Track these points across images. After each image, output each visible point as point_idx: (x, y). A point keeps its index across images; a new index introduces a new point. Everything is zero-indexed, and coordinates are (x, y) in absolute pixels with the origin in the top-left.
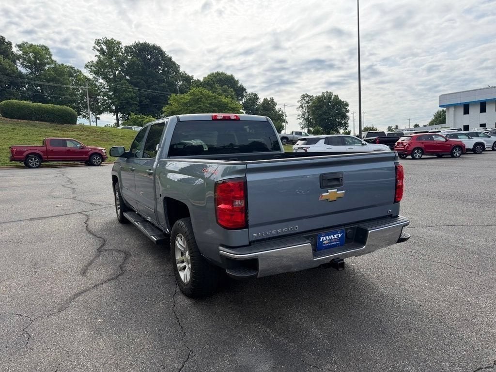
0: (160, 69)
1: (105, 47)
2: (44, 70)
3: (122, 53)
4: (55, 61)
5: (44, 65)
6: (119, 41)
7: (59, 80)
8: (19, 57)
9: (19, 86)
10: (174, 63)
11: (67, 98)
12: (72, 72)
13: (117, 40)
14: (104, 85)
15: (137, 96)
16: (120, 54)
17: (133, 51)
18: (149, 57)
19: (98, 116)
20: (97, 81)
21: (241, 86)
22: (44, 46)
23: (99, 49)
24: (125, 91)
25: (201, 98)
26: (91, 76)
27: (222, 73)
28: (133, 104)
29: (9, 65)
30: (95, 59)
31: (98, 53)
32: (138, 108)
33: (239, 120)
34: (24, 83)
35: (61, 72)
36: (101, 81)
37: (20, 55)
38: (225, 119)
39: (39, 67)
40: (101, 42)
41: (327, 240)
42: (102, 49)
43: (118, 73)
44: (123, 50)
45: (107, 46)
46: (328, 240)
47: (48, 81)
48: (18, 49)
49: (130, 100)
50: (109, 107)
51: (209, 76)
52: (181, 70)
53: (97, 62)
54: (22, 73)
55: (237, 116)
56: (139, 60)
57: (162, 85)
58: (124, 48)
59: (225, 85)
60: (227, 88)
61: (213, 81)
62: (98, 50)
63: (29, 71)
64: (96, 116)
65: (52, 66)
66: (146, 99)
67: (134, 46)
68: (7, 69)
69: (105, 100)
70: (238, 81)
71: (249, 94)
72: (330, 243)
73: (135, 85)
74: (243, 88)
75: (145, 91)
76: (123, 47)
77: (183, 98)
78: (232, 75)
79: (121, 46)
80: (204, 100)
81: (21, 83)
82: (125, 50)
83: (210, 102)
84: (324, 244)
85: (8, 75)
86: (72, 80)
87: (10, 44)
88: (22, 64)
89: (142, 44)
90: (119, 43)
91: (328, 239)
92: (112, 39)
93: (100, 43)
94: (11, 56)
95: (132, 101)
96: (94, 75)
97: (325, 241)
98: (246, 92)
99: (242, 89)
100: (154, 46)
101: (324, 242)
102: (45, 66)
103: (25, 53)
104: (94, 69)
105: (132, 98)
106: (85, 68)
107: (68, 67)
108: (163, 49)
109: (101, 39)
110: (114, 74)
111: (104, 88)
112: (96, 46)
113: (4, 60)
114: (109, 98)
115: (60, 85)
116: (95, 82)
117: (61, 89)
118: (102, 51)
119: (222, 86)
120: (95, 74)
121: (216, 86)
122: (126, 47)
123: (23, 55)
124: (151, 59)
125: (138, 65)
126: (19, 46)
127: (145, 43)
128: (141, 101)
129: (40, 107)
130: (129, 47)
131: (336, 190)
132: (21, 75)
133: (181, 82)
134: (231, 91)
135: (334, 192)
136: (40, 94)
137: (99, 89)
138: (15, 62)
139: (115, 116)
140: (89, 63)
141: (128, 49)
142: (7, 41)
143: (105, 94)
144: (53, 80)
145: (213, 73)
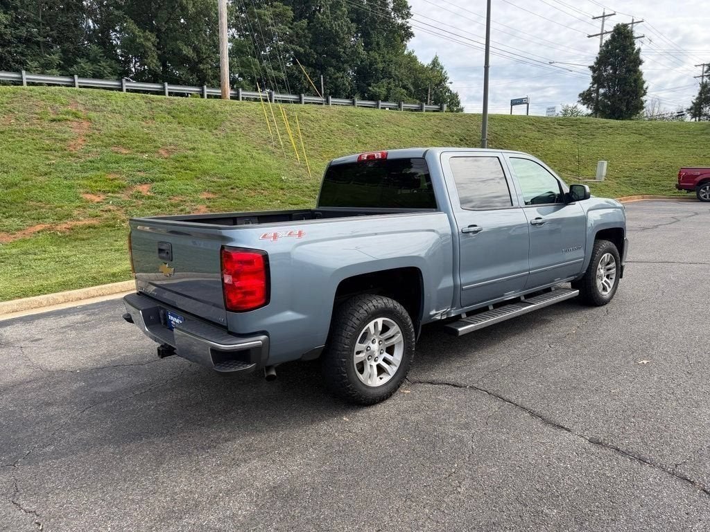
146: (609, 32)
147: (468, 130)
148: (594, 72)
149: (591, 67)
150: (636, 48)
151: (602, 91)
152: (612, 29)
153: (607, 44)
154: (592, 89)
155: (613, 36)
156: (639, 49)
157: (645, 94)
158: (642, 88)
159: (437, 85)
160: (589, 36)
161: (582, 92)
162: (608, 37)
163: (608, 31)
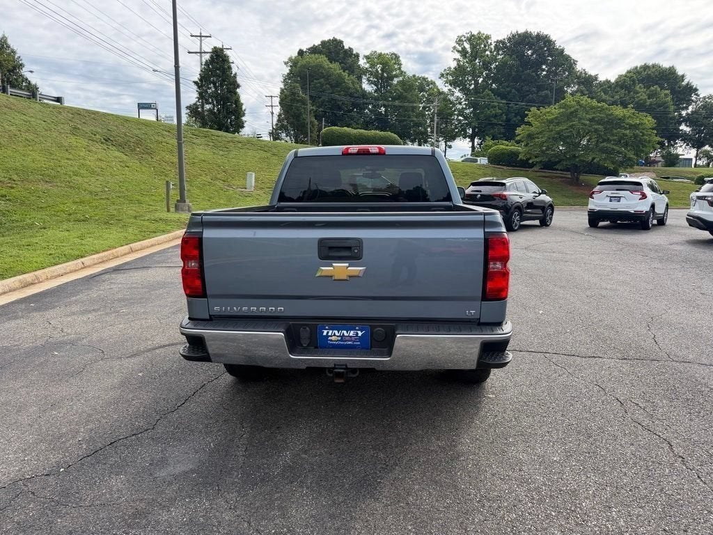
0: (544, 70)
1: (467, 46)
2: (390, 85)
3: (491, 52)
4: (405, 73)
5: (392, 78)
6: (489, 34)
7: (406, 97)
8: (365, 71)
9: (361, 108)
10: (568, 58)
11: (413, 121)
12: (424, 84)
13: (485, 34)
14: (461, 99)
15: (503, 113)
16: (488, 53)
17: (506, 47)
18: (530, 52)
19: (448, 143)
20: (453, 95)
21: (688, 84)
22: (394, 54)
23: (460, 49)
24: (488, 106)
25: (576, 111)
26: (445, 88)
27: (654, 66)
28: (496, 125)
29: (353, 83)
30: (453, 65)
31: (458, 56)
32: (503, 130)
33: (384, 154)
34: (366, 104)
35: (409, 85)
36: (458, 94)
37: (367, 69)
38: (360, 153)
39: (387, 81)
40: (464, 39)
41: (335, 335)
42: (464, 49)
43: (482, 82)
44: (492, 47)
45: (471, 45)
46: (338, 336)
47: (394, 99)
48: (365, 61)
49: (492, 119)
50: (464, 130)
51: (629, 72)
52: (579, 67)
53: (455, 68)
54: (366, 92)
55: (380, 149)
56: (514, 60)
57: (543, 93)
58: (494, 44)
59: (657, 84)
60: (659, 89)
61: (634, 81)
62: (458, 51)
63: (375, 88)
64: (446, 142)
65: (401, 78)
66: (515, 116)
67: (509, 39)
68: (349, 88)
69: (460, 121)
70: (683, 76)
71: (704, 98)
72: (341, 340)
73: (503, 96)
74: (691, 87)
75: (516, 105)
76: (493, 42)
77: (548, 112)
78: (673, 67)
79: (489, 41)
80: (581, 114)
81: (364, 103)
82: (496, 46)
83: (590, 117)
84: (331, 340)
85: (351, 95)
86: (423, 96)
87: (357, 56)
88: (368, 80)
89: (519, 35)
90: (488, 37)
91: (337, 334)
92: (479, 33)
93: (462, 40)
94: (356, 71)
95: (495, 121)
96: (450, 87)
97: (331, 336)
98: (697, 95)
99: (691, 90)
100: (538, 35)
101: (330, 338)
102: (392, 80)
103: (373, 66)
104: (450, 78)
105: (495, 116)
106: (440, 78)
107: (420, 79)
108: (553, 38)
109: (465, 34)
110: (476, 83)
111: (460, 103)
112: (457, 46)
113: (349, 76)
114: (466, 118)
115: (406, 104)
116: (449, 97)
117: (406, 109)
118: (463, 52)
119: (648, 88)
120: (451, 85)
121: (637, 88)
122: (497, 42)
123: (370, 68)
124: (532, 54)
125: (511, 67)
126: (367, 57)
127: (526, 32)
128: (508, 120)
129: (361, 134)
130: (501, 41)
131: (347, 265)
132: (364, 94)
133: (577, 87)
134: (666, 95)
135: (344, 266)
136: (383, 117)
137: (454, 105)
138: (360, 78)
139: (471, 144)
140: (445, 70)
141: (500, 45)
142: (354, 52)
143: (461, 113)
144: (399, 97)
145: (636, 68)
146: (207, 53)
147: (109, 130)
148: (199, 87)
149: (195, 83)
150: (234, 73)
151: (208, 107)
152: (211, 51)
153: (207, 63)
154: (198, 103)
155: (212, 57)
156: (236, 74)
157: (244, 115)
158: (241, 109)
159: (9, 71)
160: (189, 53)
161: (189, 105)
162: (207, 57)
163: (206, 51)
